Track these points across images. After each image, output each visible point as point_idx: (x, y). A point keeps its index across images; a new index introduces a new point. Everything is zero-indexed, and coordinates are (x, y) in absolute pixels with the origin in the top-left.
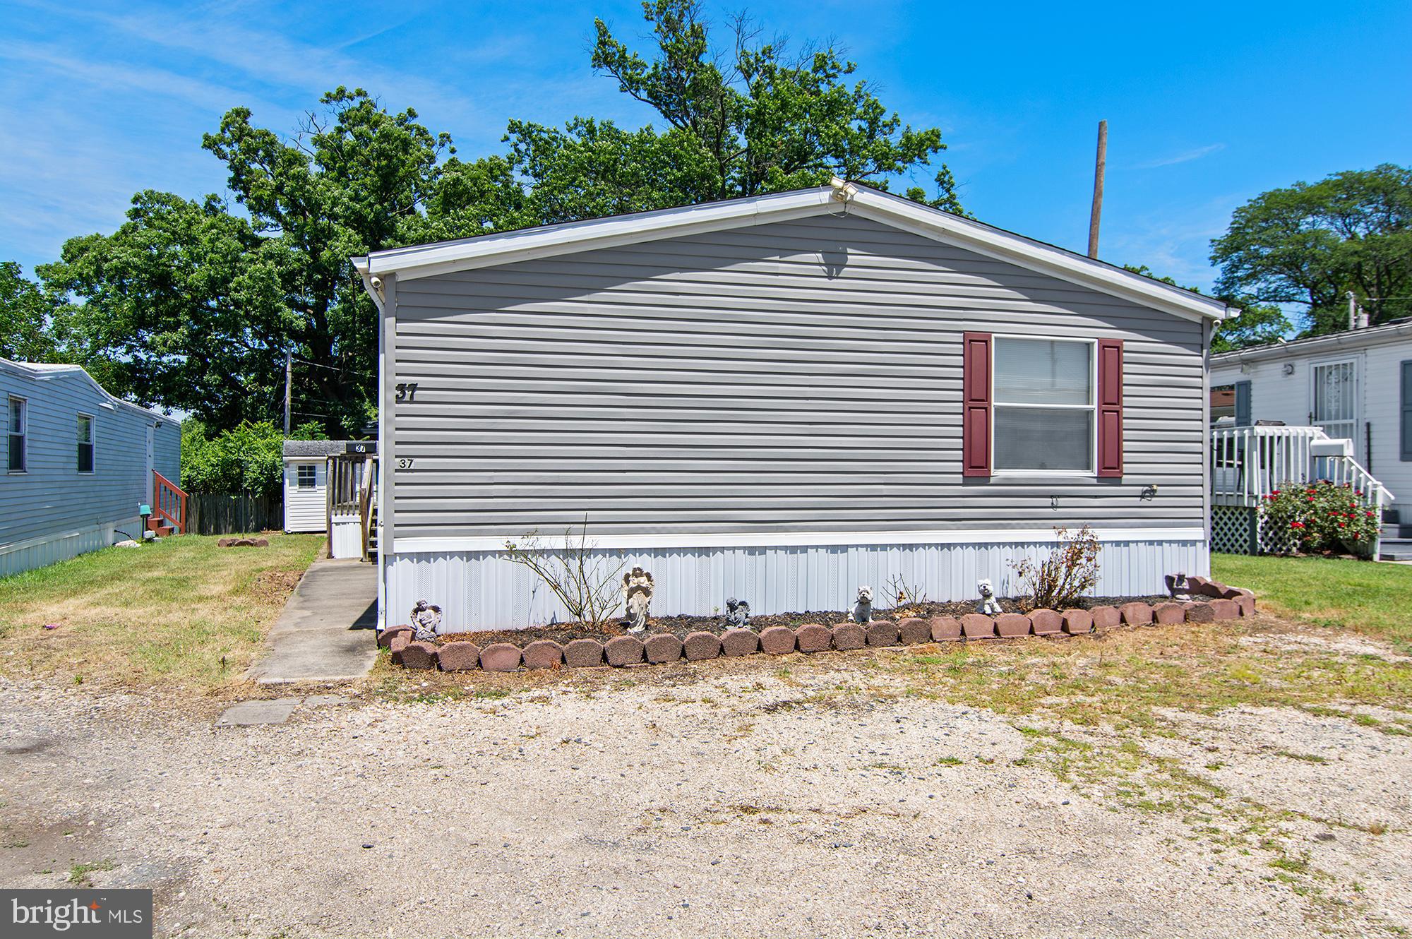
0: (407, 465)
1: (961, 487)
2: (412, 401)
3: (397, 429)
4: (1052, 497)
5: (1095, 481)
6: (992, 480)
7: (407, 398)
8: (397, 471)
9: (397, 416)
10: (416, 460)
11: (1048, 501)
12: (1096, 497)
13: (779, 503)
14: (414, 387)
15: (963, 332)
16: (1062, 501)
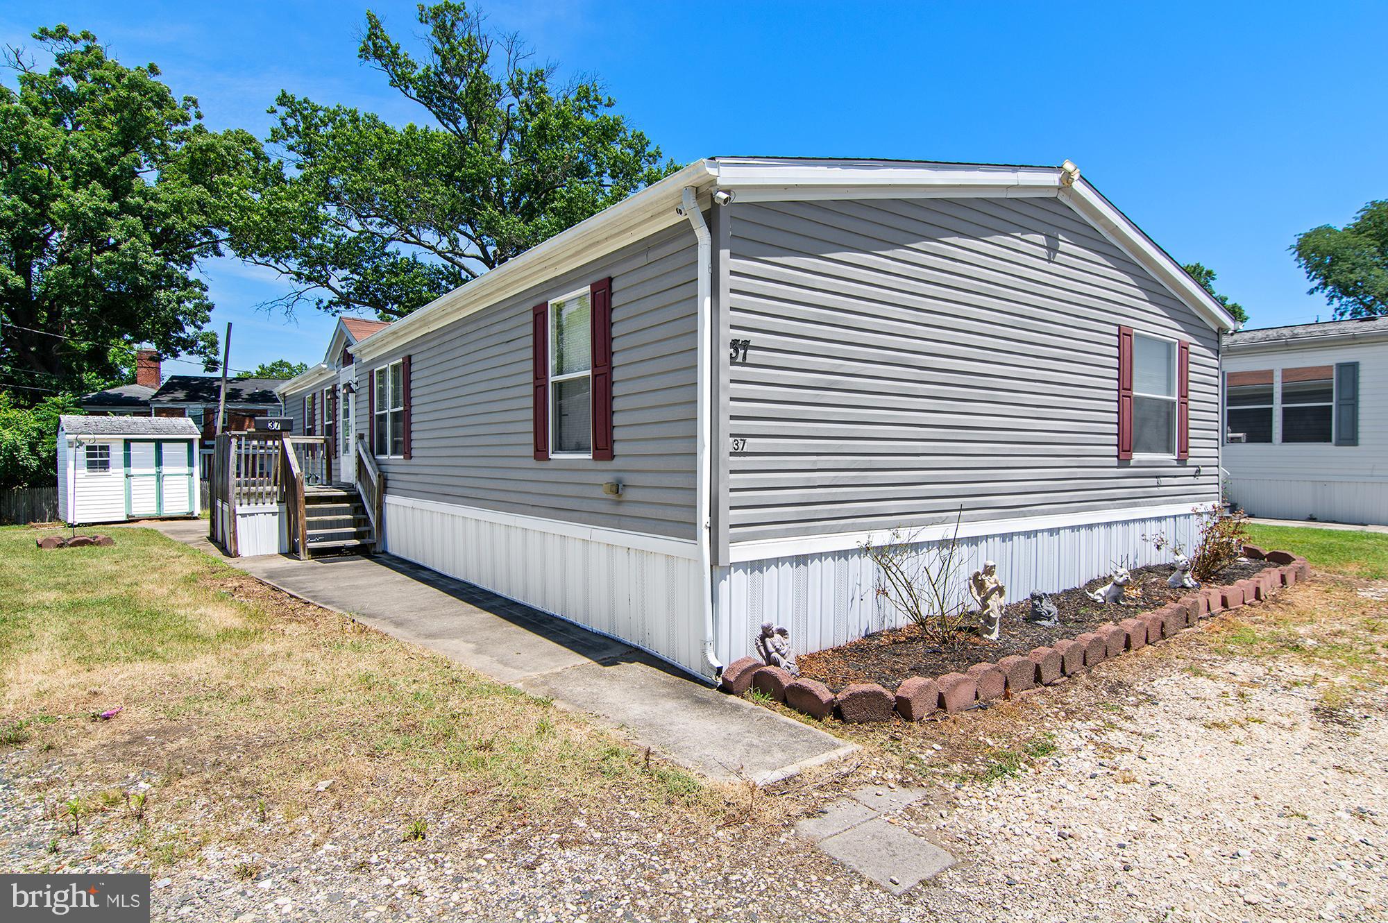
0: (741, 446)
1: (1115, 470)
2: (744, 364)
3: (732, 399)
4: (1157, 477)
5: (1175, 463)
6: (1132, 463)
7: (740, 359)
8: (732, 454)
9: (732, 381)
10: (748, 440)
11: (1153, 481)
12: (1175, 477)
13: (1020, 487)
14: (746, 345)
15: (1119, 326)
16: (1164, 481)
